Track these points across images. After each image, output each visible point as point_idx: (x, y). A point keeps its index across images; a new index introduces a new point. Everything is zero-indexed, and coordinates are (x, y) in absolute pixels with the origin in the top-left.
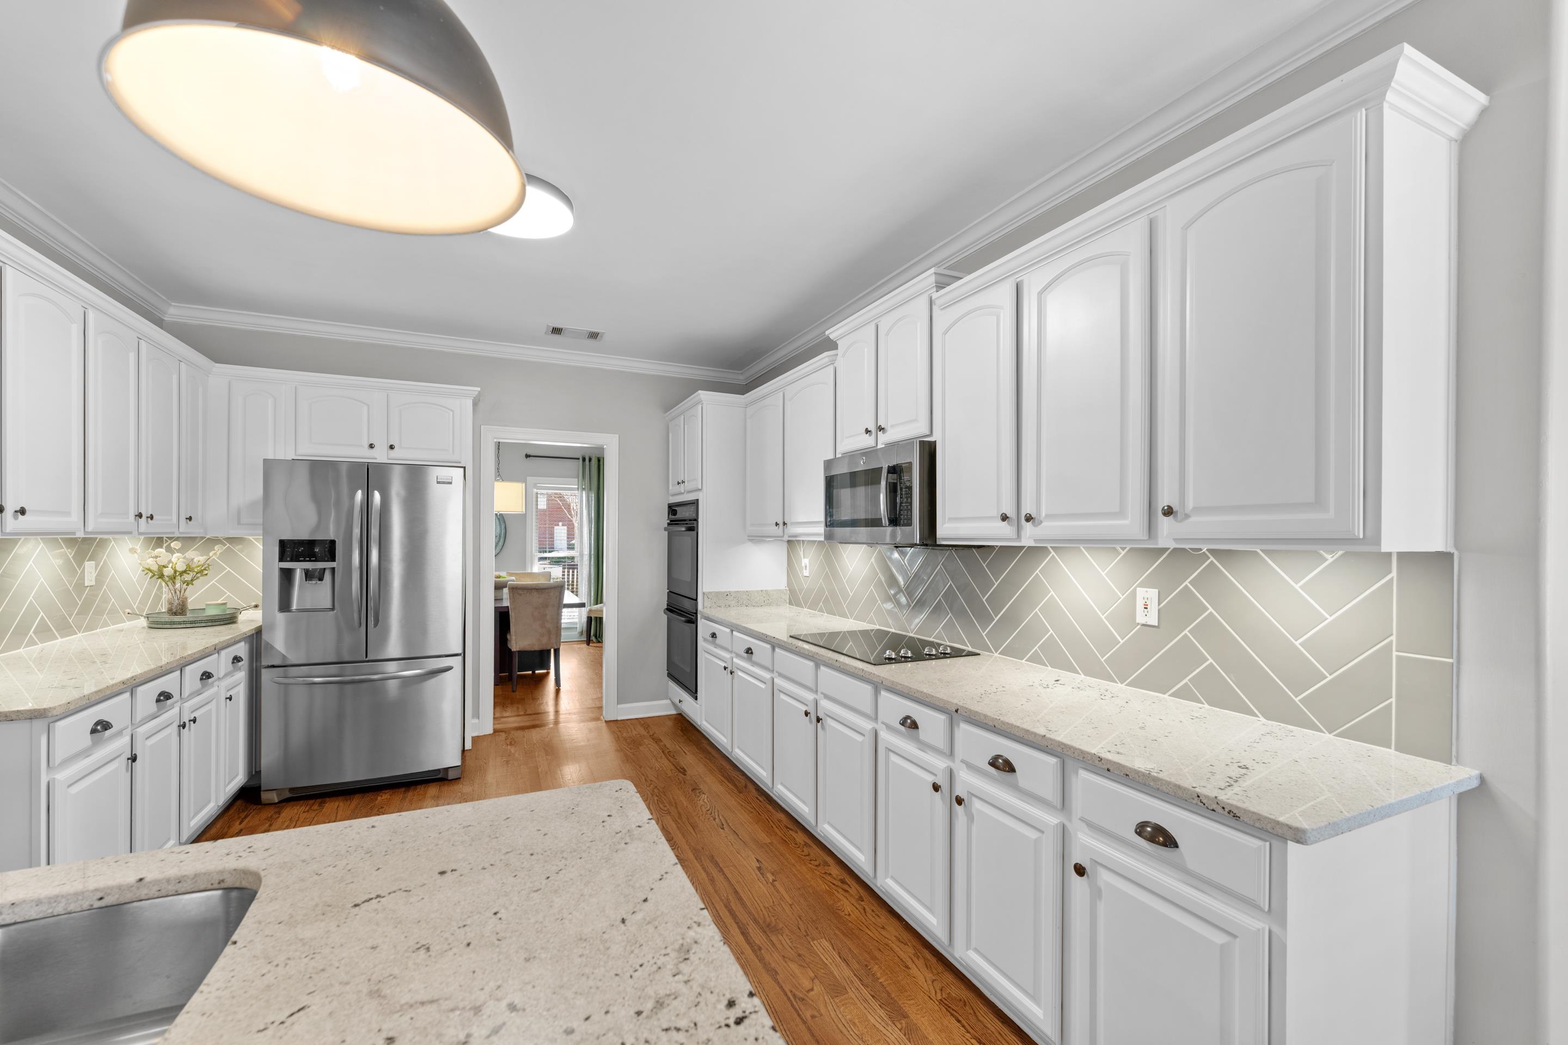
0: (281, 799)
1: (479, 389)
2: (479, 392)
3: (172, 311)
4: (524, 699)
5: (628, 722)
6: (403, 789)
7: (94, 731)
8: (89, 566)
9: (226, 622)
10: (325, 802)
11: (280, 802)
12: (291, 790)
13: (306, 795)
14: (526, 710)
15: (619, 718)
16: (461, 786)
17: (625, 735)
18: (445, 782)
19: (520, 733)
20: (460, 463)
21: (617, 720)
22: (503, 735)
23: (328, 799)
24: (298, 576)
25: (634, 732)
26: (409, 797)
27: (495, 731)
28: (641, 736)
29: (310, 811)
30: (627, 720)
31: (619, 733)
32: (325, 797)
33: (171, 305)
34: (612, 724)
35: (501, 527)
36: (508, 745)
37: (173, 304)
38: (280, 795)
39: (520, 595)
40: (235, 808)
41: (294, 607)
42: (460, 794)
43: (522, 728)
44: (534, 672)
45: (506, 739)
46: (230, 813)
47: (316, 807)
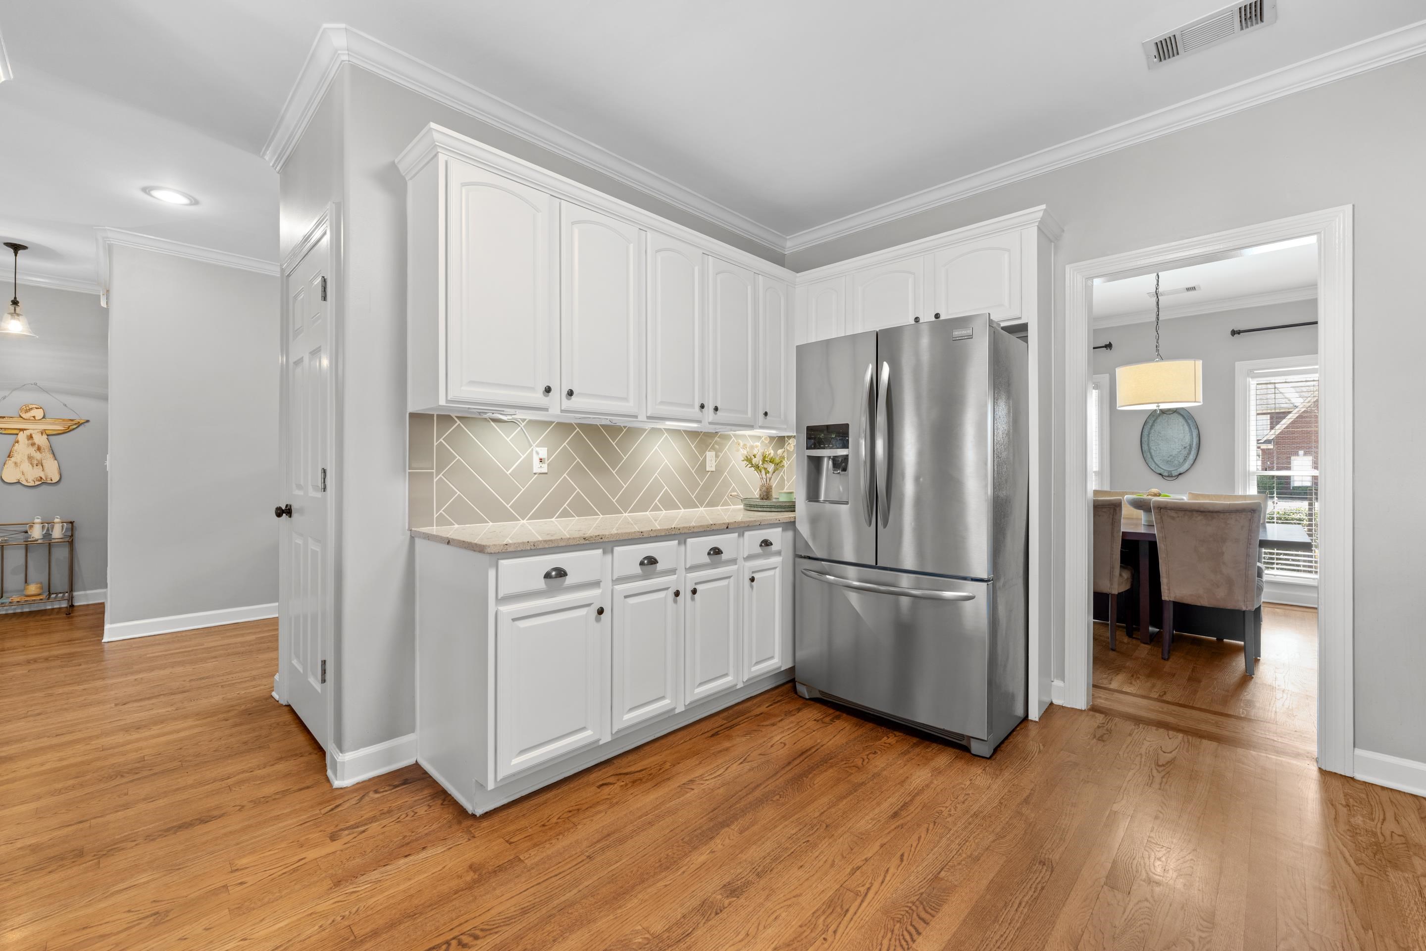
0: (811, 697)
1: (1044, 207)
2: (1045, 210)
3: (789, 244)
4: (1174, 675)
5: (1384, 796)
6: (915, 740)
7: (547, 576)
8: (710, 455)
9: (787, 509)
10: (838, 717)
11: (811, 699)
12: (821, 692)
13: (832, 702)
14: (1165, 693)
15: (1359, 777)
16: (979, 772)
17: (1358, 820)
18: (968, 754)
19: (1129, 726)
20: (1020, 318)
21: (1352, 778)
22: (1100, 718)
23: (845, 715)
24: (827, 465)
25: (1390, 826)
26: (912, 754)
27: (1094, 709)
28: (1406, 843)
29: (820, 722)
30: (1383, 788)
31: (1343, 811)
32: (843, 712)
33: (786, 239)
34: (1336, 783)
35: (1192, 435)
36: (1095, 737)
37: (788, 237)
38: (811, 692)
39: (1173, 518)
40: (777, 691)
41: (822, 498)
42: (968, 783)
43: (1138, 720)
44: (1220, 640)
45: (1099, 727)
46: (774, 692)
47: (827, 720)
